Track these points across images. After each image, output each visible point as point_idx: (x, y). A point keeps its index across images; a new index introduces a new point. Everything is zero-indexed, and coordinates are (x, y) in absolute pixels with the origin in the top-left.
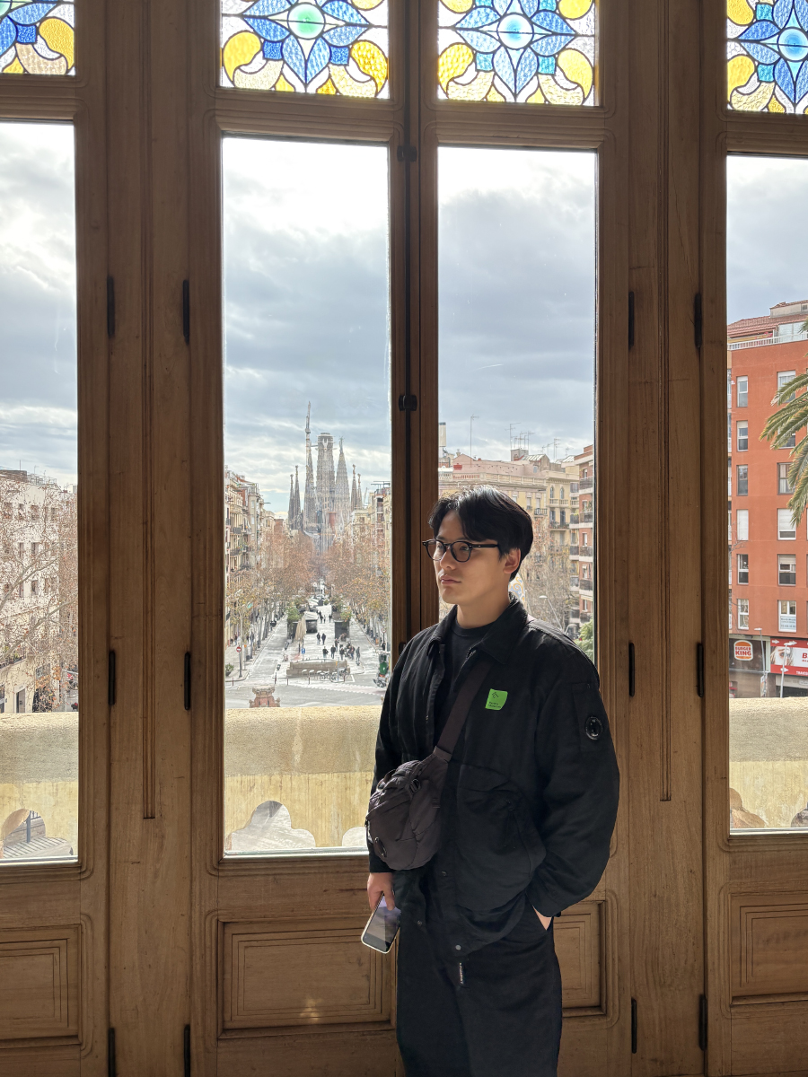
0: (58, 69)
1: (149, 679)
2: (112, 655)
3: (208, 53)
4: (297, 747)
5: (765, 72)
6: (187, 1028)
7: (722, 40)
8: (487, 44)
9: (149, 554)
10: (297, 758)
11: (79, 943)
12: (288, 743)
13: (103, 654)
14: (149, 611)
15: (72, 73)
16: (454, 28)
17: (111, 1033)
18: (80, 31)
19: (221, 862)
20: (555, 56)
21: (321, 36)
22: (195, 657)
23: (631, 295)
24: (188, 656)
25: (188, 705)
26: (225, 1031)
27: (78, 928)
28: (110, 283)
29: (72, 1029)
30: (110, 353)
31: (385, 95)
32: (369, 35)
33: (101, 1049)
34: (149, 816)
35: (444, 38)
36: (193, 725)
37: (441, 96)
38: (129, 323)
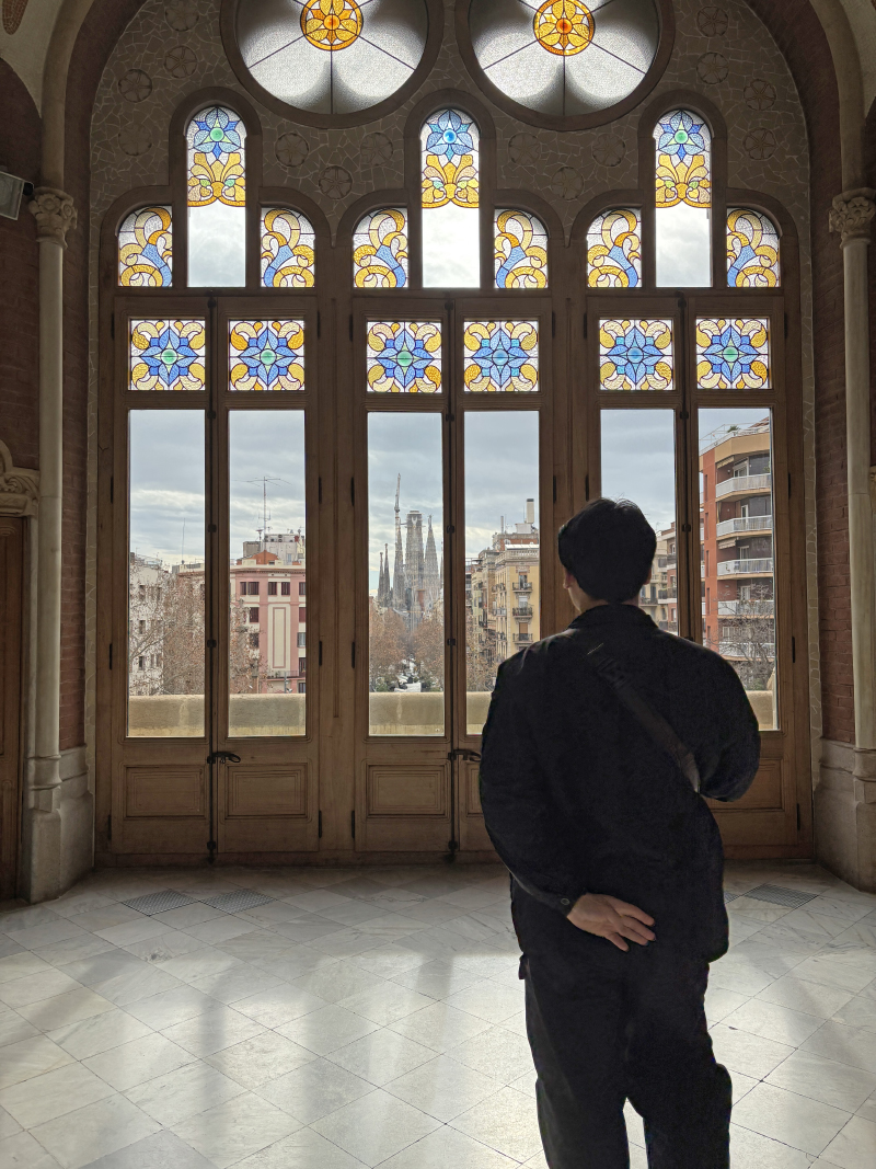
0: (295, 387)
1: (337, 655)
2: (321, 643)
3: (362, 376)
4: (399, 710)
5: (621, 370)
6: (353, 812)
7: (597, 355)
8: (488, 363)
9: (337, 599)
10: (399, 716)
11: (306, 772)
12: (395, 708)
13: (317, 643)
14: (337, 625)
15: (303, 388)
16: (472, 358)
17: (320, 812)
18: (306, 370)
19: (368, 737)
20: (520, 368)
21: (411, 364)
22: (357, 644)
23: (554, 477)
24: (354, 644)
25: (353, 665)
26: (370, 815)
27: (305, 765)
28: (320, 480)
29: (302, 812)
30: (320, 510)
31: (440, 390)
32: (433, 363)
33: (316, 819)
34: (336, 716)
35: (467, 363)
36: (356, 675)
37: (466, 389)
38: (328, 495)
